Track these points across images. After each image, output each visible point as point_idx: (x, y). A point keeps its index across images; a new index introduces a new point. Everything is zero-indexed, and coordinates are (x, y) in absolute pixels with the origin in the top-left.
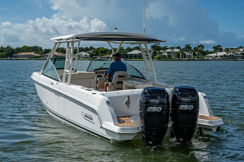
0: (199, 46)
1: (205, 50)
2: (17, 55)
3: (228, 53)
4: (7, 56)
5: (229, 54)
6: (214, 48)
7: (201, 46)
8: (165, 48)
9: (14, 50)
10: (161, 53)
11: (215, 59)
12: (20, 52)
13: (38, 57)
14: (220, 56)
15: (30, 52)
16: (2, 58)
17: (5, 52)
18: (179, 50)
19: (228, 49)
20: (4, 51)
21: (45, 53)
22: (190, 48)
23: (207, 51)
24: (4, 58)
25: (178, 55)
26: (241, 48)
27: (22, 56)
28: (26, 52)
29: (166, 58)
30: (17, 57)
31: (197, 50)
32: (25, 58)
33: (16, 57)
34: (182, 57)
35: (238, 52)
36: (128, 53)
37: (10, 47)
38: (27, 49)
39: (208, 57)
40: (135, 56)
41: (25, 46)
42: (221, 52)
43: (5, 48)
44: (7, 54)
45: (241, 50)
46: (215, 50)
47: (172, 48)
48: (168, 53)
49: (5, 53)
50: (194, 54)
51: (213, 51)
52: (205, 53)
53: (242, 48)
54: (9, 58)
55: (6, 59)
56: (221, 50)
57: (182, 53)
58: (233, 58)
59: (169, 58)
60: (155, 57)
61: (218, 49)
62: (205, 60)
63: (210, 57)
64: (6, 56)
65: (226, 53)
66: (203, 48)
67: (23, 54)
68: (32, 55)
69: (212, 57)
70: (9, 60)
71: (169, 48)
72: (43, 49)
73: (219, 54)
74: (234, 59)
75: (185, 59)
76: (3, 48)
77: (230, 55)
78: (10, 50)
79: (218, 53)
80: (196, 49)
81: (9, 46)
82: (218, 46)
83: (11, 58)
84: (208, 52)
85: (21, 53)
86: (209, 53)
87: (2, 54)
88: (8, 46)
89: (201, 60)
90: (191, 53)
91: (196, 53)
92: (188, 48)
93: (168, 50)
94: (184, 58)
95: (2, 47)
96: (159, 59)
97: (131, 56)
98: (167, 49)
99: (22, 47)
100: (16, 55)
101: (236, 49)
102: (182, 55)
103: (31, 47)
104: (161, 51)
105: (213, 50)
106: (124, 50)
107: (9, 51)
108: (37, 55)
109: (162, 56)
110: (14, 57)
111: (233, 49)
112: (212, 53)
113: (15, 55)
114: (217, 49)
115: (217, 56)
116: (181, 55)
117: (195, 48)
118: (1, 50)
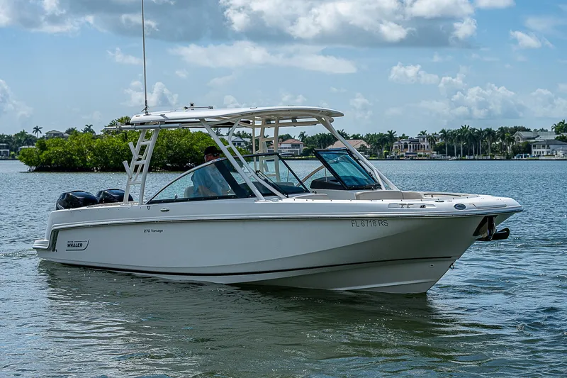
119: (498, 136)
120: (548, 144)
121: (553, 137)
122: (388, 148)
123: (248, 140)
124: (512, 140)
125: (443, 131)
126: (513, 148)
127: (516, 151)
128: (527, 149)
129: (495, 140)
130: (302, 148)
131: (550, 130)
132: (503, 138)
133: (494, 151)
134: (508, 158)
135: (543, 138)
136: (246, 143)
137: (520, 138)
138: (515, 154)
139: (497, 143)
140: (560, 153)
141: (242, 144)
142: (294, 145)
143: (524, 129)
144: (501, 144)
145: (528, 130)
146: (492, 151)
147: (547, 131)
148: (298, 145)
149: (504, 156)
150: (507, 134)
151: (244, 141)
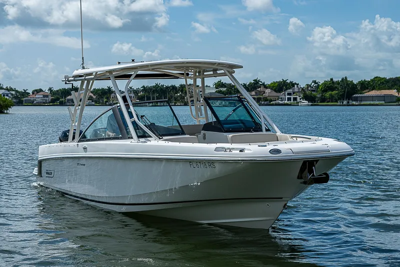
2: (361, 95)
4: (341, 97)
9: (356, 85)
12: (367, 90)
15: (390, 88)
16: (332, 102)
17: (338, 90)
20: (336, 87)
24: (336, 101)
27: (372, 98)
28: (380, 89)
30: (362, 99)
32: (377, 102)
33: (359, 99)
37: (348, 79)
38: (383, 83)
41: (377, 77)
43: (338, 83)
44: (341, 94)
49: (337, 92)
54: (345, 102)
55: (339, 104)
64: (339, 99)
67: (373, 93)
68: (391, 96)
70: (345, 105)
76: (333, 82)
78: (348, 85)
81: (346, 78)
83: (348, 102)
85: (368, 92)
87: (331, 95)
88: (343, 79)
95: (332, 79)
99: (372, 80)
100: (359, 95)
103: (390, 79)
107: (345, 88)
110: (356, 99)
113: (357, 95)
118: (330, 86)
119: (179, 90)
121: (214, 91)
122: (107, 98)
123: (13, 93)
125: (143, 87)
130: (50, 98)
131: (212, 86)
132: (182, 91)
133: (176, 99)
134: (186, 105)
135: (207, 91)
136: (12, 94)
139: (178, 94)
141: (9, 95)
142: (44, 96)
144: (181, 95)
146: (175, 100)
147: (209, 87)
148: (47, 96)
149: (183, 102)
150: (184, 89)
151: (11, 93)
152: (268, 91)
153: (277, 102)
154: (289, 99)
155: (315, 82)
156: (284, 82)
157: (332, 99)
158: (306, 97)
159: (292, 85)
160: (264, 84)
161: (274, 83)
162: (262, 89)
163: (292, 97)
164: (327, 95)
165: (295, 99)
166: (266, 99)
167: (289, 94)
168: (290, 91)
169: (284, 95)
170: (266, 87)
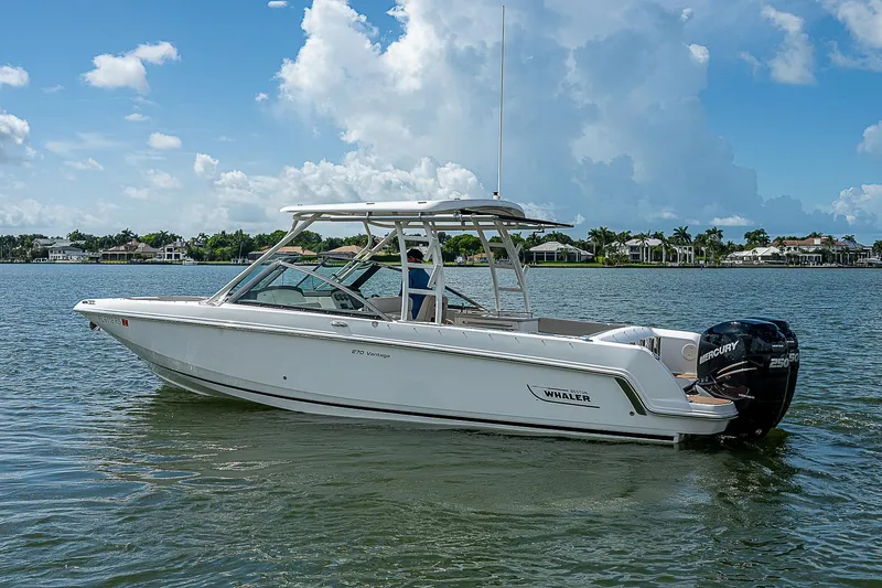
0: (710, 233)
1: (724, 241)
2: (259, 253)
3: (782, 250)
4: (236, 255)
5: (786, 252)
6: (747, 236)
7: (714, 231)
8: (625, 238)
9: (253, 240)
10: (614, 249)
11: (749, 264)
12: (266, 247)
13: (310, 258)
14: (763, 257)
16: (224, 260)
17: (231, 245)
18: (660, 242)
19: (784, 238)
20: (229, 242)
21: (326, 249)
22: (688, 237)
23: (730, 244)
24: (229, 260)
25: (657, 255)
26: (815, 236)
29: (626, 262)
31: (703, 243)
34: (666, 260)
35: (809, 246)
36: (531, 249)
37: (244, 233)
39: (732, 258)
40: (550, 257)
42: (765, 246)
43: (231, 237)
44: (235, 250)
45: (817, 241)
46: (750, 243)
47: (642, 237)
48: (632, 248)
49: (230, 248)
50: (698, 252)
51: (744, 245)
52: (725, 250)
53: (819, 236)
54: (240, 261)
55: (232, 262)
56: (765, 243)
57: (667, 248)
58: (795, 261)
59: (635, 260)
60: (600, 258)
61: (757, 238)
62: (724, 267)
63: (736, 258)
64: (233, 257)
65: (777, 250)
66: (720, 236)
68: (295, 254)
69: (742, 258)
70: (239, 265)
71: (635, 237)
72: (324, 239)
73: (761, 251)
74: (797, 264)
75: (674, 264)
76: (225, 237)
77: (788, 255)
78: (243, 240)
79: (757, 249)
80: (701, 239)
81: (241, 231)
82: (759, 232)
83: (244, 261)
84: (731, 248)
86: (734, 250)
87: (222, 252)
88: (237, 232)
89: (715, 267)
90: (690, 249)
91: (703, 249)
92: (682, 236)
93: (632, 243)
94: (673, 261)
95: (223, 232)
96: (610, 264)
97: (540, 257)
98: (629, 238)
100: (257, 252)
101: (803, 239)
102: (668, 253)
104: (613, 244)
105: (744, 242)
106: (522, 240)
107: (240, 243)
108: (307, 253)
109: (617, 256)
110: (253, 257)
111: (795, 239)
112: (742, 249)
113: (254, 252)
114: (755, 239)
115: (756, 258)
116: (664, 253)
117: (699, 236)
118: (222, 241)
119: (18, 242)
120: (64, 249)
121: (68, 244)
124: (32, 246)
126: (32, 253)
127: (35, 255)
128: (45, 254)
129: (15, 245)
131: (65, 238)
132: (22, 244)
133: (14, 255)
134: (28, 262)
135: (59, 244)
137: (39, 245)
138: (34, 258)
139: (17, 248)
140: (75, 258)
143: (42, 237)
144: (21, 249)
145: (46, 238)
147: (62, 238)
149: (23, 259)
150: (26, 241)
152: (142, 245)
153: (154, 259)
154: (170, 256)
155: (203, 236)
156: (164, 234)
157: (224, 257)
158: (191, 254)
159: (174, 238)
160: (136, 236)
161: (150, 235)
162: (134, 242)
163: (173, 254)
164: (218, 251)
165: (177, 256)
166: (139, 256)
167: (169, 250)
168: (170, 246)
169: (163, 251)
170: (139, 240)
